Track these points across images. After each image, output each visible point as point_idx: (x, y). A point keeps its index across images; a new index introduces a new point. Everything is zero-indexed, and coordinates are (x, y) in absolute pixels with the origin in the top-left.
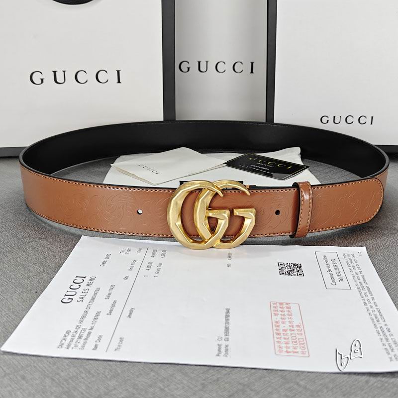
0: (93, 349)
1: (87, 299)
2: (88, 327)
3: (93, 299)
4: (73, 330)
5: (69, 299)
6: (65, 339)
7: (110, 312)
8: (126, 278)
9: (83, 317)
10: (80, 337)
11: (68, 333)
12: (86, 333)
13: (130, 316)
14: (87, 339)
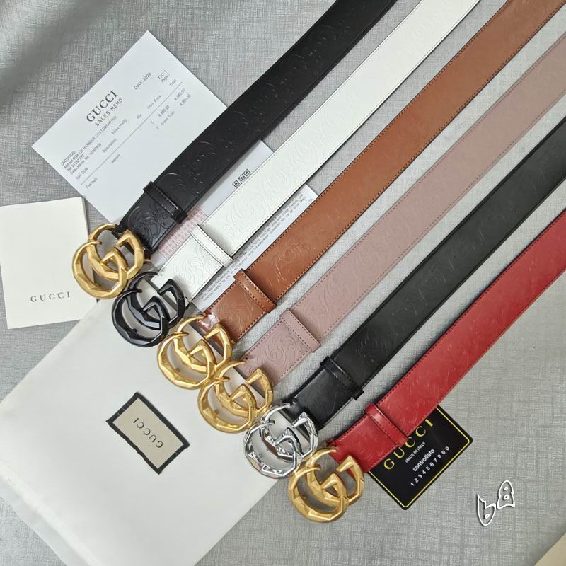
0: (77, 178)
1: (102, 125)
2: (86, 156)
3: (105, 127)
4: (77, 153)
5: (93, 117)
6: (68, 158)
7: (106, 150)
8: (139, 116)
9: (89, 144)
10: (76, 163)
11: (73, 153)
12: (81, 160)
13: (113, 162)
14: (79, 166)
